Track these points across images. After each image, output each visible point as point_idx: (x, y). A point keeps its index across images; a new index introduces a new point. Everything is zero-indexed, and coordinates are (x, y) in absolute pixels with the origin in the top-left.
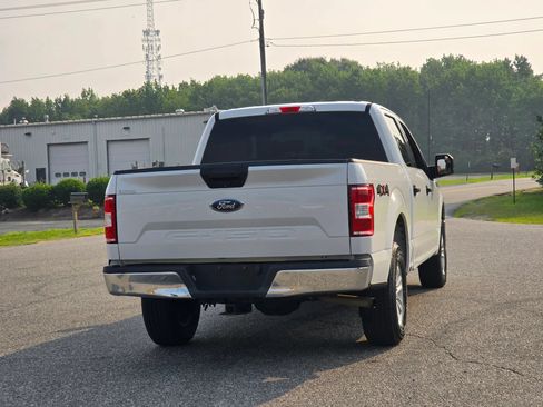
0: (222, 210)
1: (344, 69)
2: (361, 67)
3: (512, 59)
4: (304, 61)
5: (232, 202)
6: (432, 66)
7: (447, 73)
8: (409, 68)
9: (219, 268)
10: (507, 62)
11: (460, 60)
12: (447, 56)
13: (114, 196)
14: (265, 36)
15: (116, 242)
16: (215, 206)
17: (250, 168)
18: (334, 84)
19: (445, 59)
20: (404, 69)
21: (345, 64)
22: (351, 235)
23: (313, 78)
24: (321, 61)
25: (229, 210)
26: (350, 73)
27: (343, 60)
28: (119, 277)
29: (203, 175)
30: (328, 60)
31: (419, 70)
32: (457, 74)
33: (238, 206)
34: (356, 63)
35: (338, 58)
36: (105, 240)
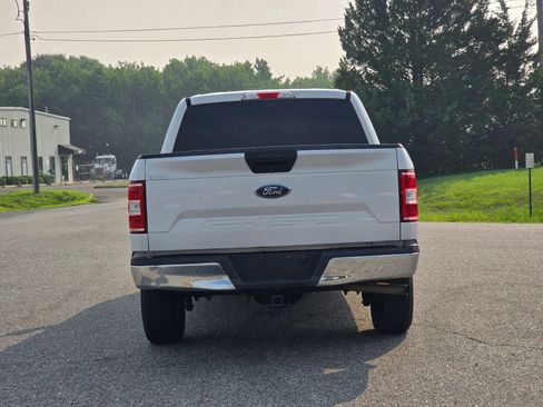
0: (268, 196)
1: (85, 67)
2: (102, 66)
3: (253, 62)
4: (42, 57)
5: (279, 187)
6: (174, 66)
7: (190, 74)
8: (152, 68)
9: (261, 257)
10: (248, 65)
11: (203, 61)
12: (190, 57)
13: (143, 182)
14: (31, 29)
15: (146, 232)
16: (260, 192)
17: (299, 152)
18: (77, 82)
19: (187, 60)
20: (148, 69)
21: (85, 62)
22: (402, 220)
23: (54, 76)
24: (61, 58)
25: (275, 196)
26: (91, 72)
27: (82, 58)
28: (152, 269)
29: (248, 160)
30: (67, 58)
31: (161, 71)
32: (201, 74)
33: (285, 191)
34: (96, 62)
35: (77, 56)
36: (129, 230)
